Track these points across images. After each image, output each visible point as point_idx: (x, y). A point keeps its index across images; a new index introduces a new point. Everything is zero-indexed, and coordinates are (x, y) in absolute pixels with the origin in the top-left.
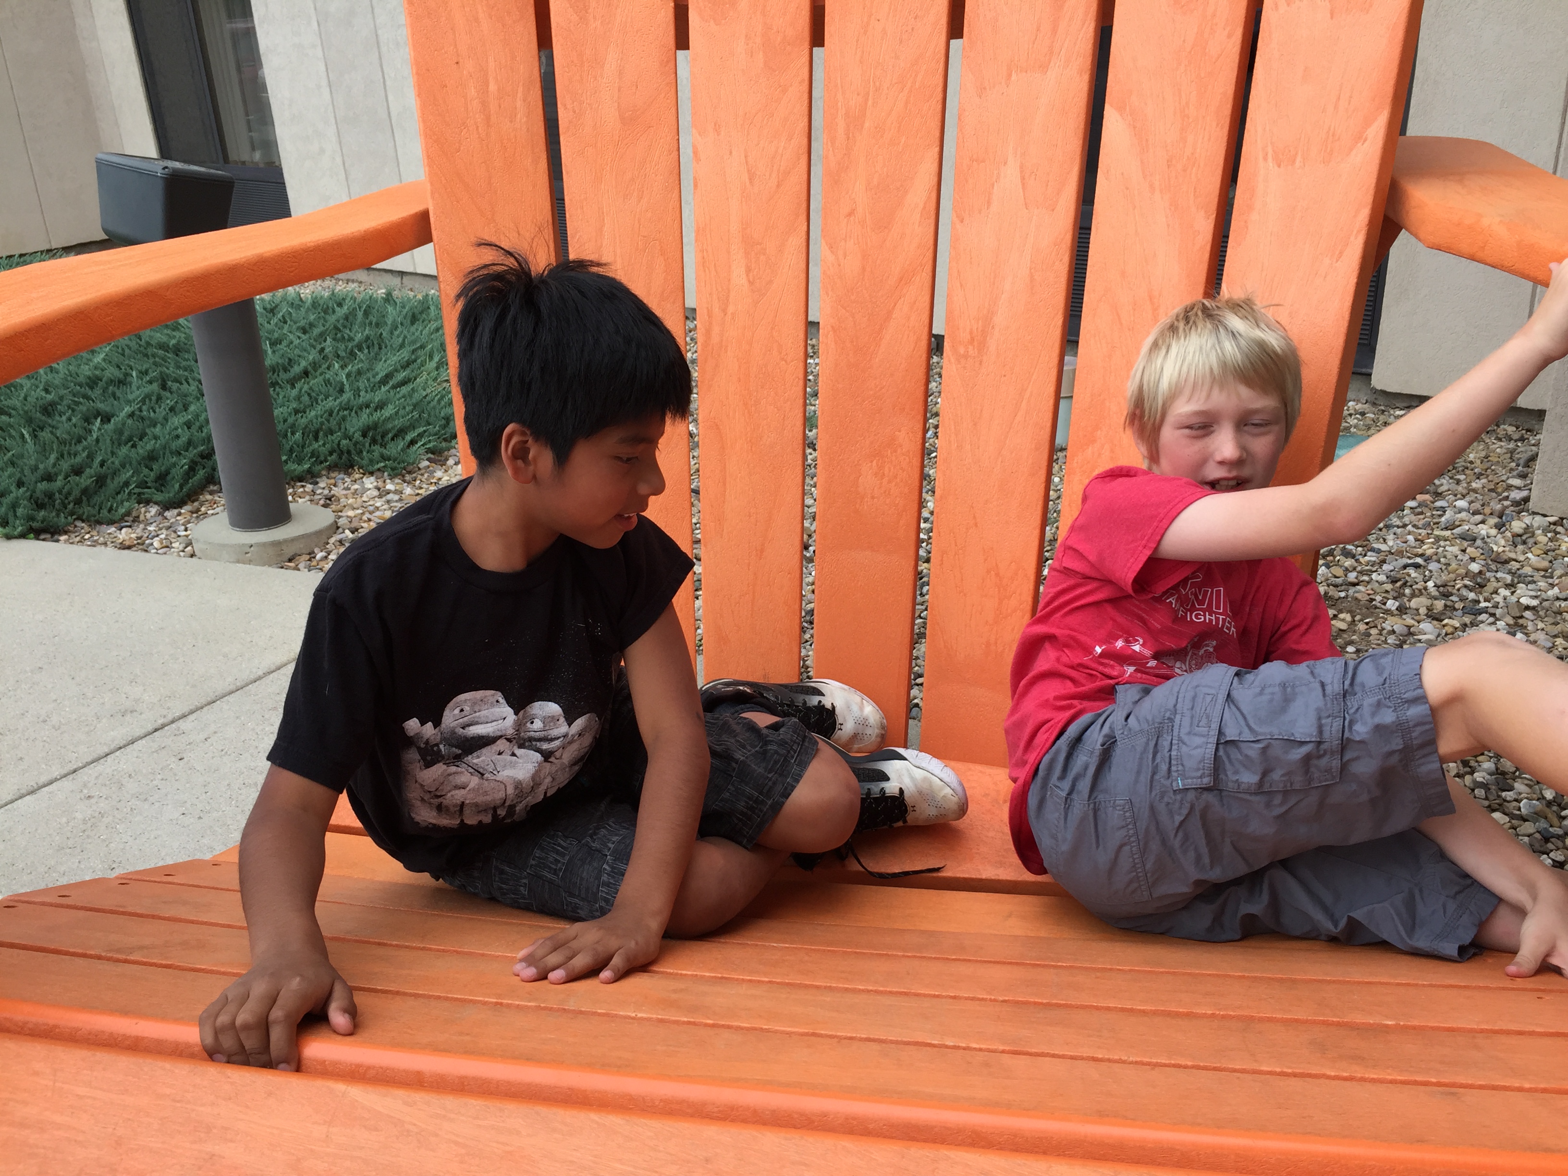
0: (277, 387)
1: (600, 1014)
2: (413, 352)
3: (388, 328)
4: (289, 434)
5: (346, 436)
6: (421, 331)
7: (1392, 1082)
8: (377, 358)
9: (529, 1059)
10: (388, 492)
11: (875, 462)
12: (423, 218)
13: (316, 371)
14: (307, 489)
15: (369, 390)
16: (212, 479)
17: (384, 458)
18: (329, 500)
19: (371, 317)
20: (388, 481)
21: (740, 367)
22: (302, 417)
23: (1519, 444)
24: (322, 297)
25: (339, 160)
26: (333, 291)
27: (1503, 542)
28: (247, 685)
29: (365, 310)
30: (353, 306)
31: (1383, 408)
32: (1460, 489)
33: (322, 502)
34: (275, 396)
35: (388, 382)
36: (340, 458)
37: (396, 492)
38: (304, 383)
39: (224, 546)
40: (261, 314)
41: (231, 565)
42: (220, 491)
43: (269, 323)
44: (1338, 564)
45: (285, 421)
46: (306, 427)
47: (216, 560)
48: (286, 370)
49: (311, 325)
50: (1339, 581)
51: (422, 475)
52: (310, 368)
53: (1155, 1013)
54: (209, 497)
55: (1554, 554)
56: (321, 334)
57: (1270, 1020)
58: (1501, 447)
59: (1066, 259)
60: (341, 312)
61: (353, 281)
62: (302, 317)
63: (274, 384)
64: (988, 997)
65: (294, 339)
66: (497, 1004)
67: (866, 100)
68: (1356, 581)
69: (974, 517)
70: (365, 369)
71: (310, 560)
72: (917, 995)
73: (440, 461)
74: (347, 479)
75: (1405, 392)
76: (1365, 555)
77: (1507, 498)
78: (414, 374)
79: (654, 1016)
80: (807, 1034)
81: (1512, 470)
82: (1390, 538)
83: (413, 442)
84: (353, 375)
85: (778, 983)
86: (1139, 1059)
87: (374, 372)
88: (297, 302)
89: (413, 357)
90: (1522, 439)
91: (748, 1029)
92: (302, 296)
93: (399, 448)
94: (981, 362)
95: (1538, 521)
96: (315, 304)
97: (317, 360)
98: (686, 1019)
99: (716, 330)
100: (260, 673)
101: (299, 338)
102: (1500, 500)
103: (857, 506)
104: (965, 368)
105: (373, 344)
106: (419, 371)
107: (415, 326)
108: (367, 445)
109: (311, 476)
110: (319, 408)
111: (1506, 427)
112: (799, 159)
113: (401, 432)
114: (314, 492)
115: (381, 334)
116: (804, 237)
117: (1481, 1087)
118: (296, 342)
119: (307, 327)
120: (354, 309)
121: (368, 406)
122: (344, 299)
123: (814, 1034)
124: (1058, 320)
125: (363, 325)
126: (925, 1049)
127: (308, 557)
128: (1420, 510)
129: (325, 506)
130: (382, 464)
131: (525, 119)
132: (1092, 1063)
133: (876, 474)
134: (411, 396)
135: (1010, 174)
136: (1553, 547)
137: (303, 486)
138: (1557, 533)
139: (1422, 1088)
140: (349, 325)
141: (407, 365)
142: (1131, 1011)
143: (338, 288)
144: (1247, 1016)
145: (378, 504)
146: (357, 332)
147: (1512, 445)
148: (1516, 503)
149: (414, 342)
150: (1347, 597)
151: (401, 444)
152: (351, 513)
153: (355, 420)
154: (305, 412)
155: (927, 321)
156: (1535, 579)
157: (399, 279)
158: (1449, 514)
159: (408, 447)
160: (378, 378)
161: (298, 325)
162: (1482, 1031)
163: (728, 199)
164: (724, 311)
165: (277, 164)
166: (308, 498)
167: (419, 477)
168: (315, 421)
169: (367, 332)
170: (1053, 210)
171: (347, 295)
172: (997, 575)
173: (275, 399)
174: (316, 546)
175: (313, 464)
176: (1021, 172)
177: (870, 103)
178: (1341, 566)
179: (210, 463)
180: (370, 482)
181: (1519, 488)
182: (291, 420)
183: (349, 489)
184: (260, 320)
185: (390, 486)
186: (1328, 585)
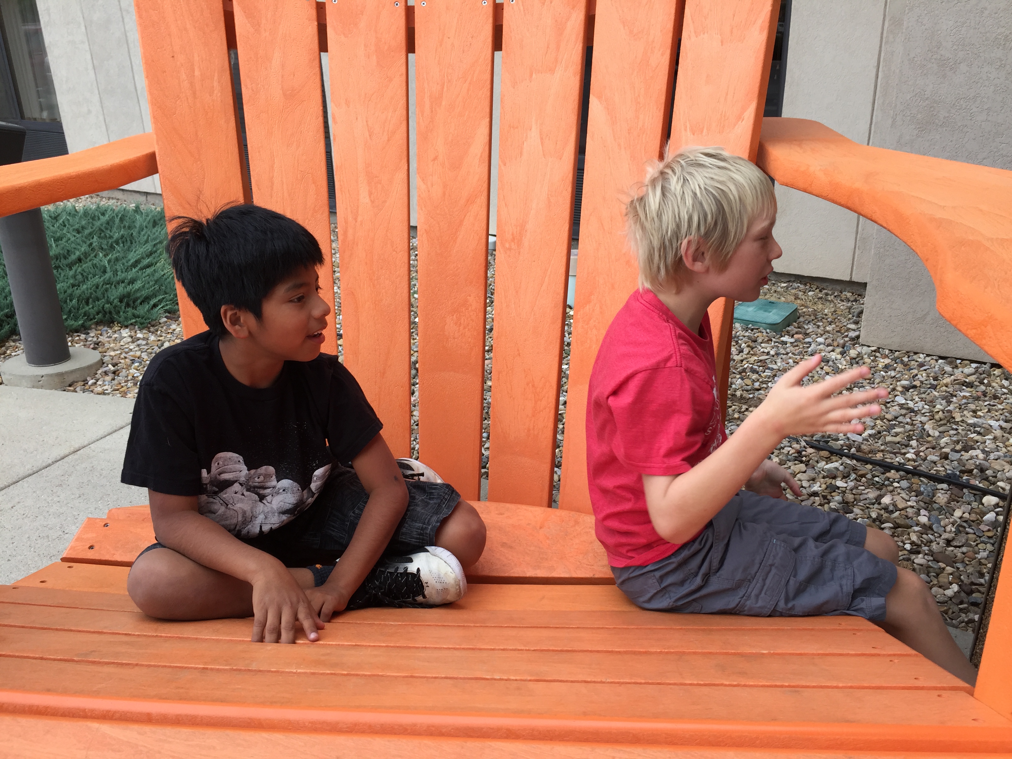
0: (59, 270)
1: (272, 672)
2: (155, 245)
3: (137, 230)
4: (68, 301)
5: (108, 302)
6: (160, 232)
7: (762, 686)
8: (129, 250)
9: (222, 701)
10: (138, 339)
11: (455, 316)
12: (152, 157)
13: (86, 259)
14: (81, 338)
15: (124, 271)
16: (14, 332)
17: (135, 316)
18: (97, 345)
19: (125, 223)
20: (138, 332)
21: (367, 255)
22: (77, 289)
23: (854, 304)
24: (90, 209)
25: (101, 118)
26: (98, 205)
27: (845, 363)
28: (41, 470)
29: (120, 218)
30: (113, 215)
31: (774, 282)
32: (819, 331)
33: (92, 346)
34: (59, 276)
35: (137, 266)
36: (104, 316)
37: (144, 339)
38: (78, 267)
39: (23, 377)
40: (48, 220)
41: (29, 389)
42: (20, 340)
43: (53, 226)
44: (748, 377)
45: (65, 292)
46: (80, 296)
47: (18, 386)
48: (65, 258)
49: (83, 228)
50: (749, 388)
51: (162, 327)
52: (82, 256)
53: (626, 653)
54: (12, 344)
55: (874, 369)
56: (90, 234)
57: (695, 653)
58: (843, 305)
59: (570, 189)
60: (104, 219)
61: (113, 198)
62: (76, 223)
63: (57, 268)
64: (524, 648)
65: (71, 237)
66: (204, 668)
67: (443, 88)
68: (759, 387)
69: (518, 350)
70: (121, 257)
71: (84, 385)
72: (480, 649)
73: (174, 318)
74: (109, 331)
75: (786, 272)
76: (764, 372)
77: (847, 336)
78: (155, 260)
79: (308, 671)
80: (407, 677)
81: (849, 319)
82: (779, 361)
83: (155, 306)
84: (113, 261)
85: (392, 647)
86: (612, 680)
87: (127, 259)
88: (73, 212)
89: (155, 249)
90: (856, 301)
91: (369, 676)
92: (77, 208)
93: (146, 310)
94: (519, 253)
95: (865, 350)
96: (86, 213)
97: (87, 252)
98: (329, 672)
99: (350, 232)
100: (50, 462)
101: (75, 236)
102: (843, 337)
103: (445, 343)
104: (509, 256)
105: (126, 240)
106: (158, 259)
107: (156, 229)
108: (123, 307)
109: (84, 329)
110: (89, 283)
111: (846, 293)
112: (401, 124)
113: (147, 299)
114: (86, 340)
115: (132, 234)
116: (406, 173)
117: (814, 687)
118: (73, 239)
119: (80, 229)
120: (113, 217)
121: (123, 282)
122: (106, 210)
123: (412, 677)
124: (566, 227)
125: (119, 228)
126: (481, 681)
127: (83, 383)
128: (796, 344)
129: (94, 349)
130: (134, 320)
131: (219, 94)
132: (583, 684)
133: (456, 324)
134: (153, 275)
135: (534, 134)
136: (874, 365)
137: (78, 336)
138: (876, 357)
139: (780, 689)
140: (109, 227)
141: (151, 254)
142: (612, 652)
143: (102, 203)
144: (681, 652)
145: (131, 347)
146: (115, 232)
147: (849, 304)
148: (852, 339)
149: (155, 239)
150: (754, 397)
151: (147, 307)
152: (112, 353)
153: (114, 291)
154: (79, 286)
155: (485, 227)
156: (864, 385)
157: (145, 197)
158: (813, 346)
159: (152, 309)
160: (130, 263)
161: (74, 227)
162: (819, 654)
163: (356, 148)
164: (356, 220)
165: (58, 120)
166: (82, 343)
167: (160, 329)
168: (86, 292)
169: (122, 232)
170: (561, 159)
171: (108, 208)
172: (533, 386)
173: (58, 278)
174: (88, 376)
175: (85, 321)
176: (541, 135)
177: (445, 89)
178: (750, 379)
179: (13, 321)
180: (125, 333)
181: (854, 330)
182: (69, 291)
183: (111, 337)
184: (47, 224)
185: (139, 335)
186: (743, 391)
